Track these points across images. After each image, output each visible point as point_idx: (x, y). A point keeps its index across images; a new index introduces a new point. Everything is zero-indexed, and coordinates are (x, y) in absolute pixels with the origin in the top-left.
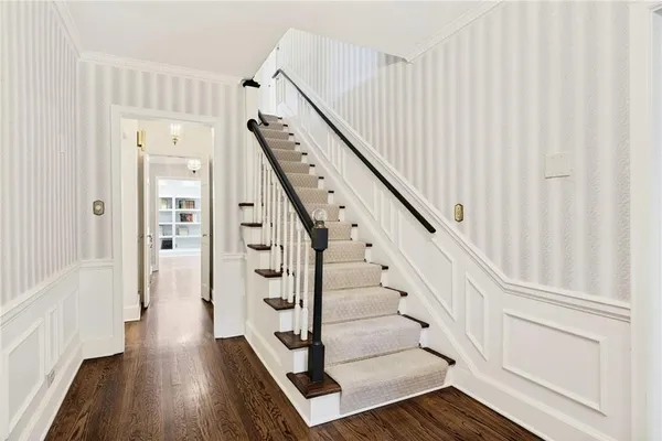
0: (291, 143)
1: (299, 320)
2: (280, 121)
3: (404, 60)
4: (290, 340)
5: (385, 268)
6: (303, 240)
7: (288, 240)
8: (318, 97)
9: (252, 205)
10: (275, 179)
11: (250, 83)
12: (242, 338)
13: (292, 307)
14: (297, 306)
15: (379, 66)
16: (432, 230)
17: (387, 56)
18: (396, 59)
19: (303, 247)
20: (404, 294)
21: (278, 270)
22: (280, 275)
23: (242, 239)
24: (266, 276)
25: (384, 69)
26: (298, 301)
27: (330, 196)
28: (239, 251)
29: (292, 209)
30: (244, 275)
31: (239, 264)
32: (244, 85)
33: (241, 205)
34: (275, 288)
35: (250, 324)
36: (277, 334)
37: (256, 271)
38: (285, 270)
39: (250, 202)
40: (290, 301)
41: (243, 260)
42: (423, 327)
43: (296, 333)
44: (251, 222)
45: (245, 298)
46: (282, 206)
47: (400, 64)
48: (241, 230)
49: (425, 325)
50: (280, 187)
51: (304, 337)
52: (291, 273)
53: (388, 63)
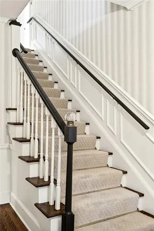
0: (41, 67)
1: (54, 195)
2: (32, 52)
3: (125, 8)
4: (47, 210)
5: (111, 154)
6: (56, 134)
7: (45, 135)
8: (60, 35)
9: (16, 109)
10: (34, 90)
11: (14, 22)
12: (8, 205)
13: (48, 184)
14: (52, 184)
15: (106, 13)
16: (147, 128)
17: (112, 4)
18: (119, 7)
19: (57, 139)
20: (125, 173)
21: (36, 157)
22: (38, 160)
23: (8, 134)
24: (28, 162)
25: (109, 15)
26: (52, 180)
27: (69, 103)
28: (6, 142)
29: (48, 113)
30: (10, 159)
31: (5, 151)
32: (10, 24)
33: (7, 109)
34: (34, 170)
35: (14, 195)
36: (36, 205)
37: (20, 157)
38: (42, 157)
39: (14, 107)
40: (46, 179)
41: (9, 149)
42: (140, 196)
43: (51, 203)
44: (15, 122)
45: (11, 176)
46: (39, 110)
47: (122, 11)
48: (7, 127)
49: (141, 195)
50: (38, 96)
51: (58, 207)
52: (47, 158)
53: (112, 11)
